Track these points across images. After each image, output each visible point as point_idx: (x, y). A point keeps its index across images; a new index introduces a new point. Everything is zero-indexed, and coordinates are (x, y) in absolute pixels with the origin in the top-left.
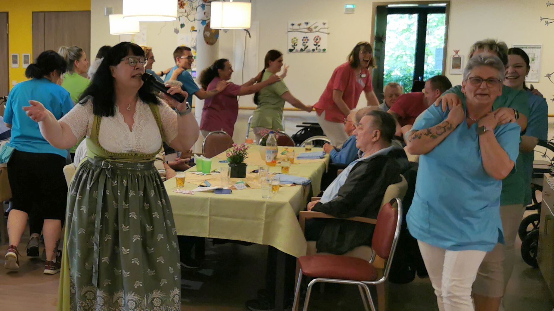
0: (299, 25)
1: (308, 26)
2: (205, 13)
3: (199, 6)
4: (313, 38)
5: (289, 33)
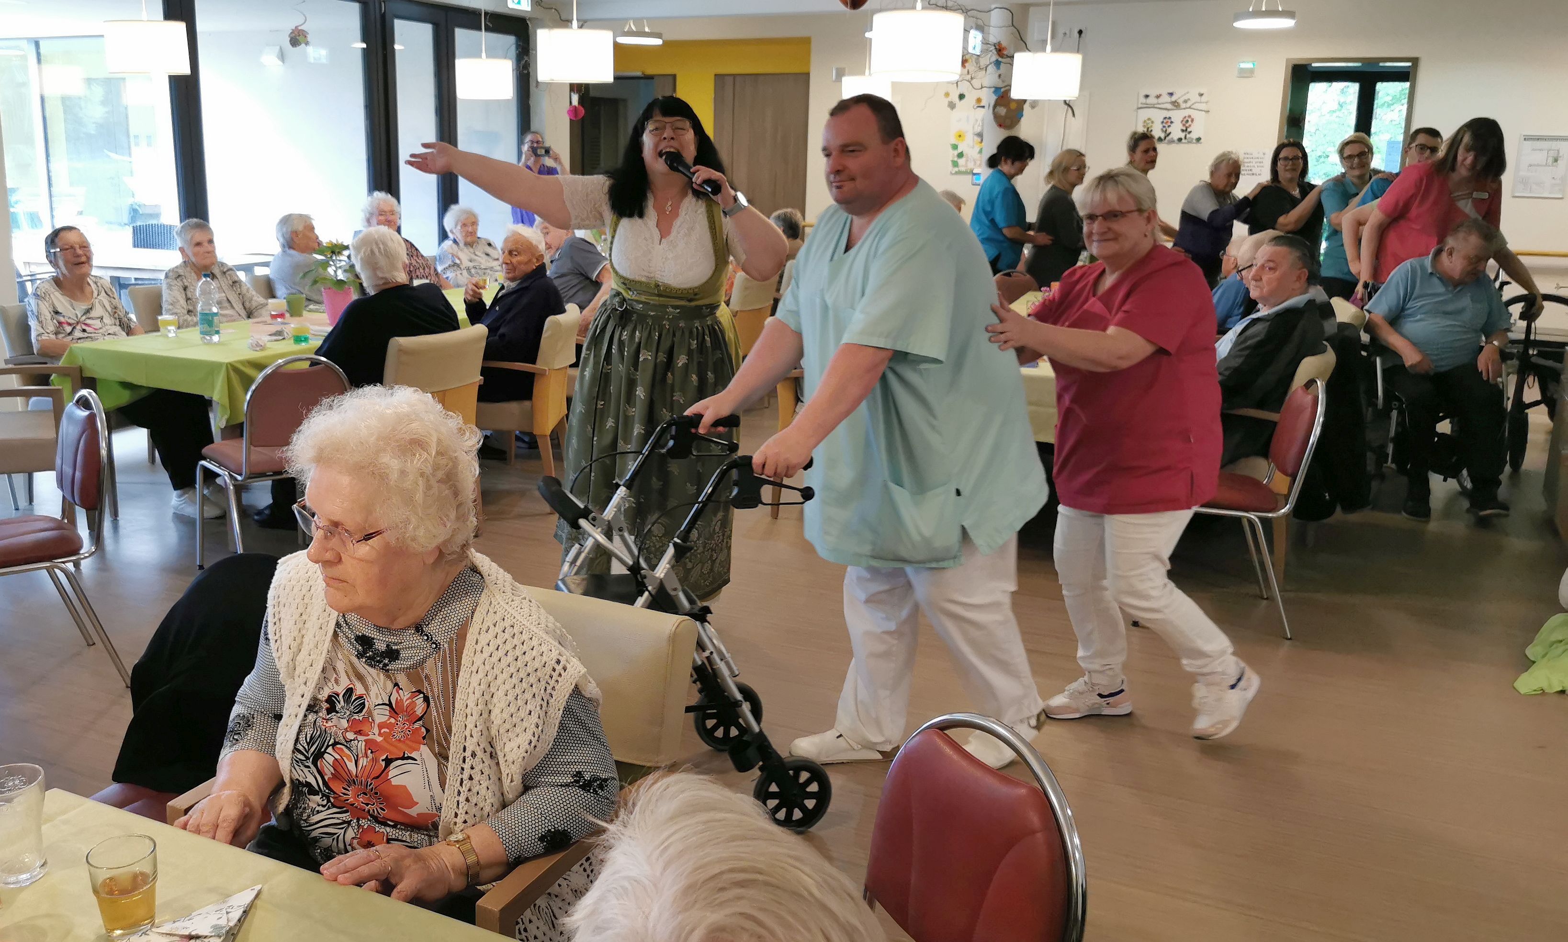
0: (1158, 97)
1: (1174, 98)
2: (1000, 76)
3: (991, 63)
4: (1181, 119)
5: (1139, 110)
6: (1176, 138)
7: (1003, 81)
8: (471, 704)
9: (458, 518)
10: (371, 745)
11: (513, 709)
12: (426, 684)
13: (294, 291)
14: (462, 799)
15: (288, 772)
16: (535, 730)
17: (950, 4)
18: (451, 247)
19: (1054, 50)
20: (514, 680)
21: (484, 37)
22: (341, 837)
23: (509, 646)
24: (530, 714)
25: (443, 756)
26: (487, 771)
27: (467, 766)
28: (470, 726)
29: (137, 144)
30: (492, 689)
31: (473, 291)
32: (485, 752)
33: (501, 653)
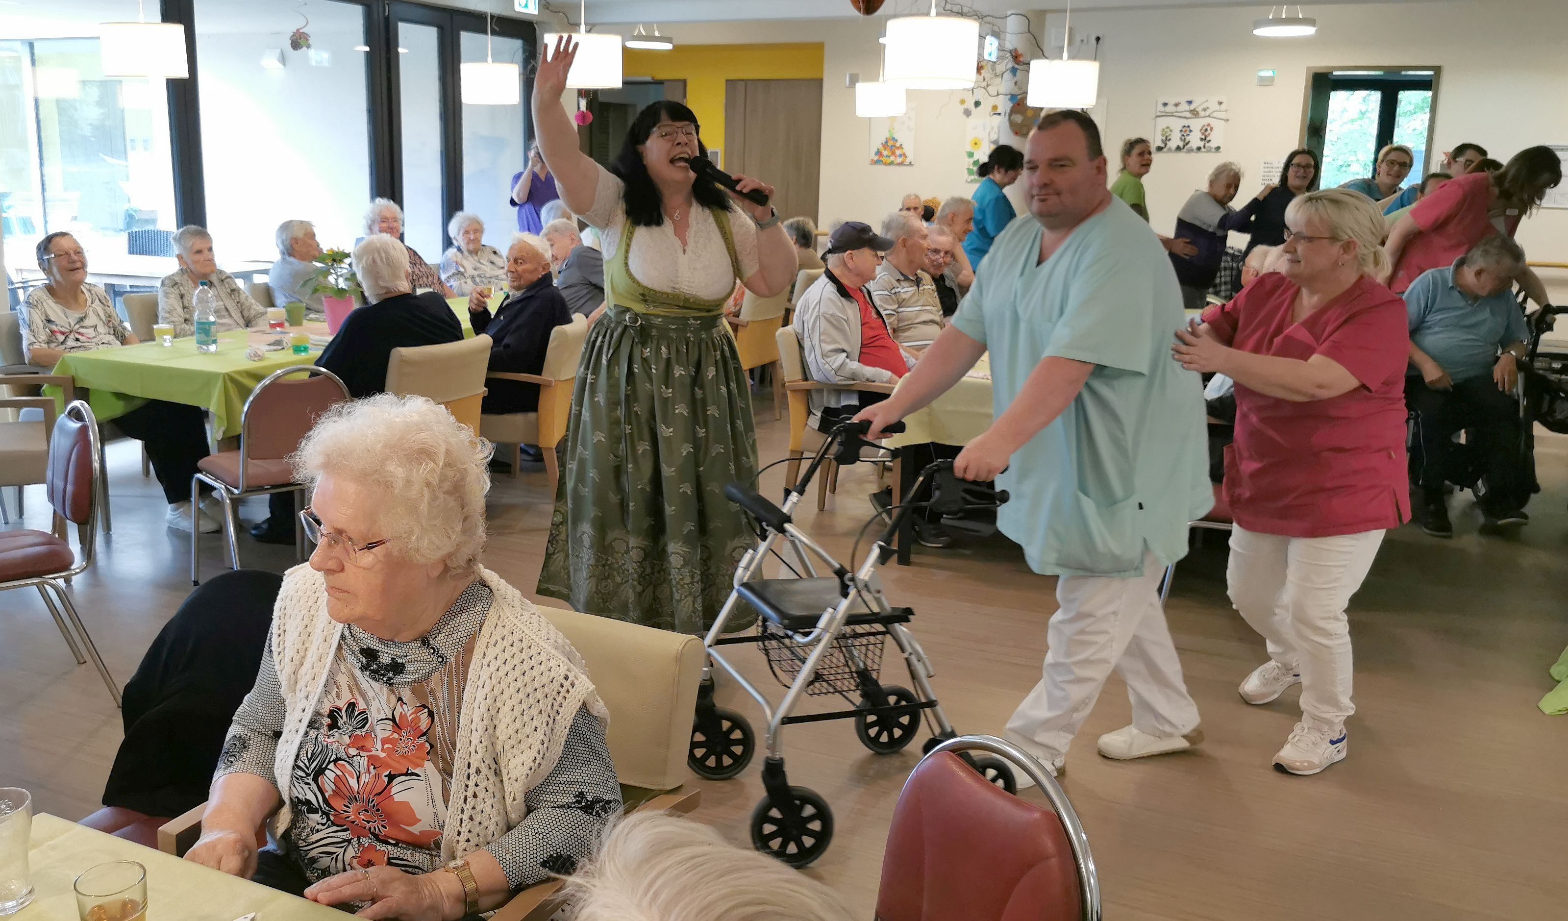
0: (1176, 105)
1: (1192, 107)
2: (1016, 83)
3: (1007, 70)
4: (1200, 128)
5: (1158, 119)
6: (1195, 147)
7: (1020, 89)
8: (476, 719)
9: (464, 531)
10: (374, 761)
11: (518, 724)
12: (430, 699)
13: (293, 300)
14: (465, 817)
15: (287, 788)
16: (540, 746)
17: (965, 10)
18: (455, 254)
19: (1072, 57)
20: (521, 695)
21: (489, 41)
22: (340, 857)
23: (516, 661)
24: (536, 730)
25: (447, 772)
26: (491, 789)
27: (471, 783)
28: (475, 741)
29: (133, 148)
30: (499, 704)
31: (478, 299)
32: (490, 768)
33: (508, 667)
